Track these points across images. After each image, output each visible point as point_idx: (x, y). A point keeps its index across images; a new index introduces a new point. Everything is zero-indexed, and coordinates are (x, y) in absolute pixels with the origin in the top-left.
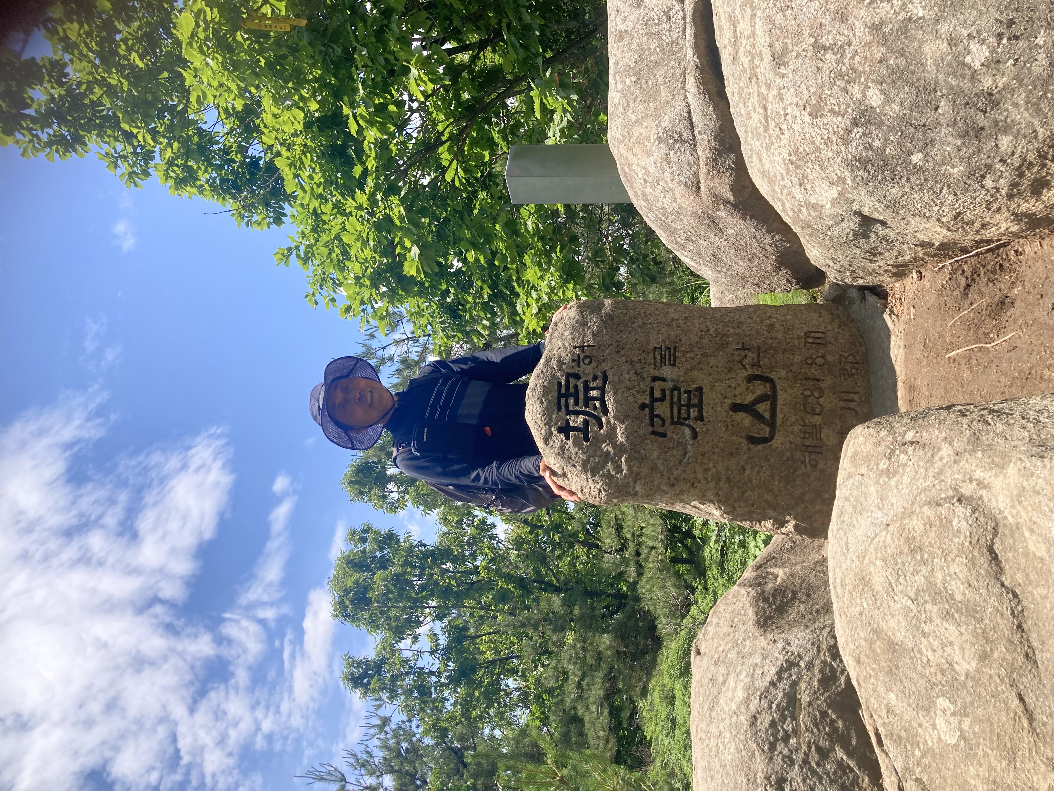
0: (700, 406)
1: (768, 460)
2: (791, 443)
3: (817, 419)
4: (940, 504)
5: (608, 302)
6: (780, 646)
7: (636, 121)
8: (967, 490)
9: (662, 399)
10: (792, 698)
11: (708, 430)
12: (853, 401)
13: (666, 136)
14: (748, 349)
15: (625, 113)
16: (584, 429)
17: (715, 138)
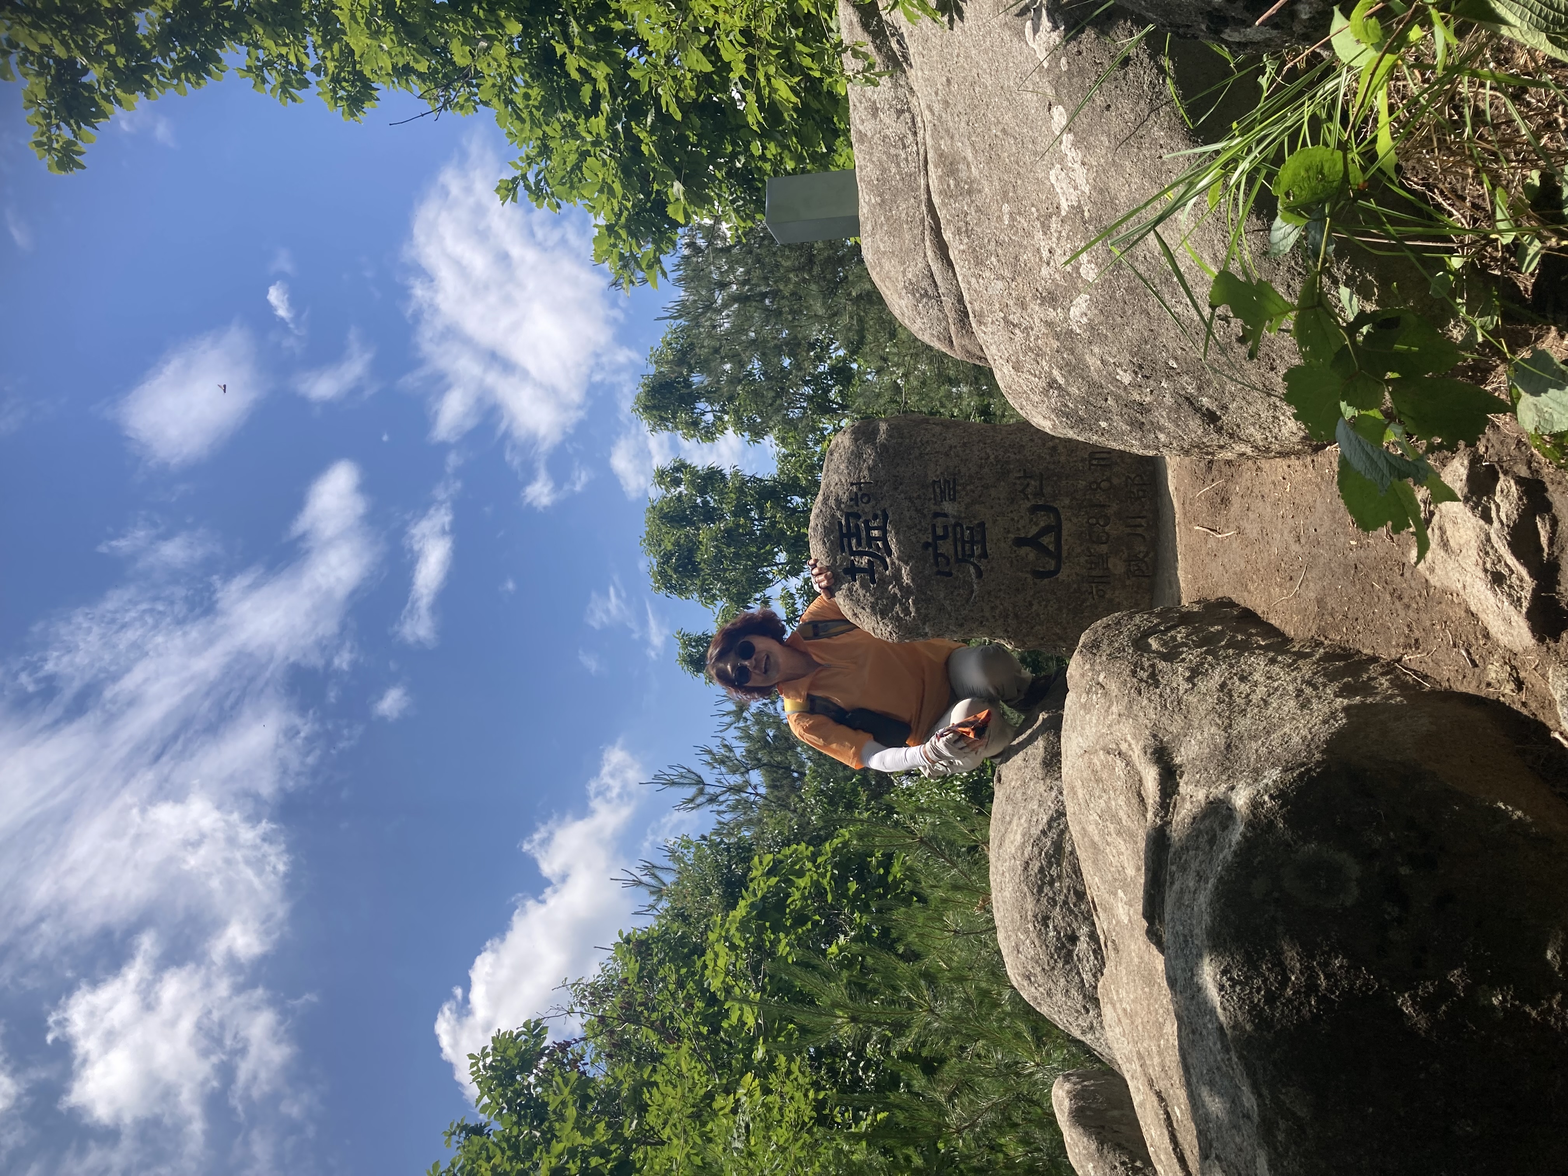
0: (983, 542)
1: (1055, 594)
2: (1077, 574)
3: (1104, 549)
4: (1109, 753)
5: (883, 426)
6: (1054, 794)
7: (884, 253)
8: (1124, 747)
9: (944, 537)
10: (1058, 846)
11: (992, 568)
12: (1141, 526)
13: (912, 289)
14: (1031, 477)
15: (873, 234)
16: (870, 570)
17: (959, 301)
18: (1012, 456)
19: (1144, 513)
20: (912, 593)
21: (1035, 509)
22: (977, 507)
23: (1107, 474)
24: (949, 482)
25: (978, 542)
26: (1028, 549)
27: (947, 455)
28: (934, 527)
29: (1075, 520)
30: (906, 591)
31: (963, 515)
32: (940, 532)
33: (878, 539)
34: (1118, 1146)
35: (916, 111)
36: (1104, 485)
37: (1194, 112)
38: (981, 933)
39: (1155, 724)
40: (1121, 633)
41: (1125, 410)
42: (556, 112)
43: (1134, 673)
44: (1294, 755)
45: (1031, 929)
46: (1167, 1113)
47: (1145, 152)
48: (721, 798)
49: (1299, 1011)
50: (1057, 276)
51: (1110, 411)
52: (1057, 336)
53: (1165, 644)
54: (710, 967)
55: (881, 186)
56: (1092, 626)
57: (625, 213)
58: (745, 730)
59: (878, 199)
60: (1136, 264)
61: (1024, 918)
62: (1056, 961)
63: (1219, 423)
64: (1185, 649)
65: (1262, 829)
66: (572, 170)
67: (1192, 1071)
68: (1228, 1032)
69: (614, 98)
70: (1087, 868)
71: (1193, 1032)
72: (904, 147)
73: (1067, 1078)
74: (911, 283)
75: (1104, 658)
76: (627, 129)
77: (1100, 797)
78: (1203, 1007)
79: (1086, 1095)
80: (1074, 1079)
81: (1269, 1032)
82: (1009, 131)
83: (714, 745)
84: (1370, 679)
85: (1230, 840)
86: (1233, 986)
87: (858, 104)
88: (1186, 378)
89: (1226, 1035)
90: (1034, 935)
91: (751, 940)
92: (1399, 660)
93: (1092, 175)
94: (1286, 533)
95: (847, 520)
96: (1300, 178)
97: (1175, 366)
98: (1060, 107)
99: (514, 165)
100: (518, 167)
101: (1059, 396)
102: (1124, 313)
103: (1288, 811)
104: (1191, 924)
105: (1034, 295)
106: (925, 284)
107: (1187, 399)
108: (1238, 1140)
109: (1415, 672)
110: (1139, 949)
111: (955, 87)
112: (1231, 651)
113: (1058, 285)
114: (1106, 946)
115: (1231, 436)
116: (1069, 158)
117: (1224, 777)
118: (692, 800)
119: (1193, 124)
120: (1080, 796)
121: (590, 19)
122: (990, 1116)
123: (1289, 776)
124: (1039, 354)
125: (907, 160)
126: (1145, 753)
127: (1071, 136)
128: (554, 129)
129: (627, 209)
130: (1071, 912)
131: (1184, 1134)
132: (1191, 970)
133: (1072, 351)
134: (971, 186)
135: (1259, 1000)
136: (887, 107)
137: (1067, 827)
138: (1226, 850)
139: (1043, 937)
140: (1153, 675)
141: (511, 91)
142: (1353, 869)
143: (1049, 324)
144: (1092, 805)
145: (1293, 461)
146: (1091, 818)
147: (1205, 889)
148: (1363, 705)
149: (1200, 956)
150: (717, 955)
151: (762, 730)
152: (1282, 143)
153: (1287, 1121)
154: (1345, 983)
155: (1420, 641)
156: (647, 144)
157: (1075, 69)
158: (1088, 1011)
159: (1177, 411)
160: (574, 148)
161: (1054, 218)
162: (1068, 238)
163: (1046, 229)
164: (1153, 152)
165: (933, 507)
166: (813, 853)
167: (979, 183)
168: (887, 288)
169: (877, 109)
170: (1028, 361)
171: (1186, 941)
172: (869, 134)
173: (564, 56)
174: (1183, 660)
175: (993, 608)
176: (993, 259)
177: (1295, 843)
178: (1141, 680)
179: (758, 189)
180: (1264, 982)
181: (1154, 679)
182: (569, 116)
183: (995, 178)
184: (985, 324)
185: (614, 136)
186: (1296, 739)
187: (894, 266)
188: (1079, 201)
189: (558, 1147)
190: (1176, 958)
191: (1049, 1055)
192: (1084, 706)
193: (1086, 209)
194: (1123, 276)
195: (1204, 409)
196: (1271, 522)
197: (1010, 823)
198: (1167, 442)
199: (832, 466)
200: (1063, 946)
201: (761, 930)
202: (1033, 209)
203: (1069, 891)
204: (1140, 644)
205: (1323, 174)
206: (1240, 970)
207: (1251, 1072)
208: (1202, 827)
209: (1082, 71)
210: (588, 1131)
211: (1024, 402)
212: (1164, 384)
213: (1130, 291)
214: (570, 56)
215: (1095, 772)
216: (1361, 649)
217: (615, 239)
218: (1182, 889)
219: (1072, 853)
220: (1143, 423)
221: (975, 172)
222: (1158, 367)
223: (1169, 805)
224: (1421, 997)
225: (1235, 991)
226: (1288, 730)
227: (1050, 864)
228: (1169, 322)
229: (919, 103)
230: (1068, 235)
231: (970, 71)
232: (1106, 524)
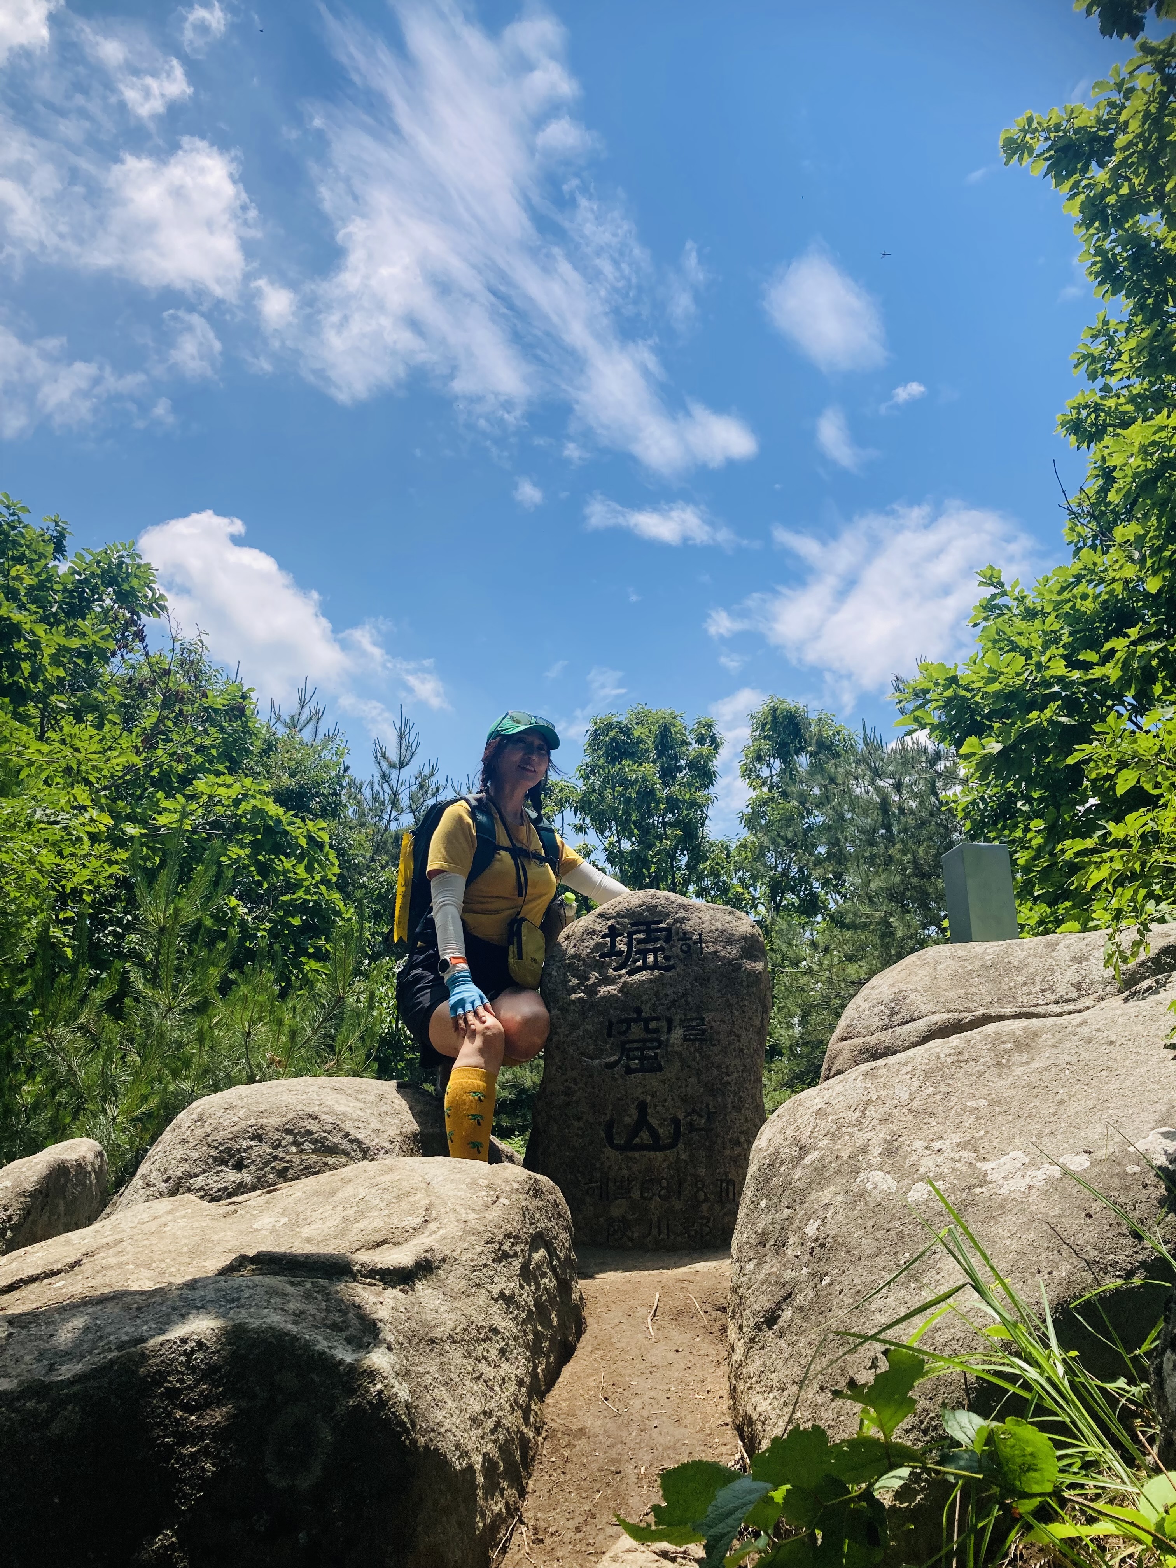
0: (642, 1070)
1: (590, 1144)
2: (609, 1167)
3: (636, 1195)
4: (427, 1210)
6: (387, 1145)
7: (935, 970)
8: (433, 1226)
9: (647, 1030)
10: (332, 1150)
11: (616, 1079)
12: (660, 1233)
13: (900, 999)
14: (708, 1119)
15: (954, 957)
16: (613, 952)
17: (887, 1048)
18: (730, 1100)
19: (672, 1237)
20: (590, 996)
21: (676, 1122)
22: (678, 1064)
23: (712, 1198)
24: (703, 1034)
25: (642, 1063)
26: (635, 1117)
27: (731, 1032)
28: (657, 1019)
29: (664, 1165)
30: (591, 991)
31: (669, 1049)
32: (653, 1025)
33: (645, 961)
34: (27, 1212)
36: (701, 1195)
37: (1087, 1309)
38: (248, 1059)
39: (456, 1260)
40: (550, 1219)
41: (778, 1227)
42: (1070, 625)
43: (508, 1236)
44: (423, 1415)
45: (250, 1123)
46: (59, 1272)
47: (1044, 1255)
48: (386, 786)
49: (158, 1424)
50: (915, 1157)
51: (777, 1212)
52: (852, 1156)
53: (538, 1266)
54: (218, 780)
55: (1003, 966)
56: (557, 1188)
57: (969, 695)
59: (989, 963)
61: (261, 1114)
62: (216, 1148)
63: (765, 1328)
64: (533, 1288)
65: (348, 1382)
66: (1012, 642)
67: (99, 1307)
68: (139, 1348)
69: (1084, 684)
70: (310, 1184)
71: (139, 1309)
72: (1043, 991)
73: (100, 1154)
74: (905, 998)
75: (524, 1203)
76: (1054, 697)
77: (381, 1199)
78: (165, 1320)
79: (81, 1177)
80: (98, 1162)
81: (138, 1392)
82: (1062, 1108)
83: (439, 778)
84: (502, 1490)
85: (335, 1348)
86: (185, 1353)
87: (1085, 942)
88: (812, 1294)
89: (135, 1345)
90: (243, 1126)
91: (244, 820)
92: (521, 1522)
93: (1018, 1196)
94: (652, 1394)
95: (663, 929)
96: (1024, 1446)
97: (824, 1283)
98: (1088, 1164)
99: (1016, 584)
100: (1014, 587)
101: (793, 1157)
102: (878, 1229)
103: (365, 1410)
104: (250, 1307)
105: (894, 1133)
106: (904, 1014)
107: (790, 1295)
108: (28, 1358)
109: (509, 1540)
111: (1105, 1049)
112: (531, 1337)
113: (905, 1158)
114: (231, 1203)
115: (752, 1340)
116: (1036, 1173)
117: (401, 1339)
118: (384, 756)
119: (1075, 1308)
120: (383, 1179)
121: (1163, 662)
122: (63, 1068)
123: (401, 1411)
124: (835, 1136)
125: (1030, 993)
126: (427, 1251)
127: (1058, 1174)
128: (1052, 623)
129: (973, 697)
130: (266, 1164)
131: (37, 1290)
132: (203, 1307)
133: (838, 1172)
134: (1005, 1066)
135: (171, 1382)
136: (1083, 973)
137: (354, 1159)
138: (325, 1343)
139: (241, 1135)
140: (506, 1256)
141: (1090, 581)
142: (305, 1483)
143: (865, 1149)
144: (374, 1190)
145: (727, 1402)
146: (361, 1189)
147: (286, 1322)
148: (474, 1485)
150: (229, 786)
152: (1057, 1415)
153: (47, 1412)
154: (187, 1474)
155: (541, 1545)
156: (1039, 717)
157: (1128, 1180)
158: (165, 1181)
159: (777, 1283)
160: (1034, 644)
161: (974, 1155)
162: (953, 1169)
163: (962, 1146)
164: (1045, 1264)
165: (677, 1018)
166: (329, 881)
167: (1008, 1075)
168: (900, 972)
169: (1081, 962)
170: (826, 1125)
171: (233, 1300)
172: (1055, 954)
173: (1126, 636)
174: (522, 1287)
175: (575, 1080)
176: (931, 1089)
177: (333, 1418)
178: (501, 1244)
179: (995, 823)
180: (189, 1387)
181: (502, 1257)
182: (1066, 639)
183: (1013, 1092)
184: (864, 1079)
185: (1046, 683)
186: (439, 1415)
187: (921, 980)
188: (991, 1183)
189: (40, 630)
190: (217, 1290)
191: (125, 1130)
192: (475, 1183)
193: (984, 1189)
194: (915, 1229)
195: (780, 1312)
197: (357, 1099)
198: (746, 1272)
200: (232, 1156)
201: (254, 830)
202: (982, 1133)
203: (288, 1162)
204: (539, 1240)
205: (1028, 1471)
206: (202, 1360)
207: (96, 1373)
208: (350, 1315)
209: (1126, 1188)
210: (56, 660)
211: (784, 1119)
212: (805, 1270)
213: (901, 1236)
214: (1126, 641)
215: (408, 1194)
216: (533, 1478)
217: (944, 685)
218: (287, 1295)
219: (326, 1164)
220: (764, 1246)
221: (1019, 1070)
222: (822, 1264)
223: (374, 1278)
224: (172, 1555)
225: (180, 1355)
226: (447, 1406)
227: (315, 1142)
228: (868, 1278)
229: (1088, 1008)
230: (957, 1170)
231: (1123, 1066)
232: (660, 1196)
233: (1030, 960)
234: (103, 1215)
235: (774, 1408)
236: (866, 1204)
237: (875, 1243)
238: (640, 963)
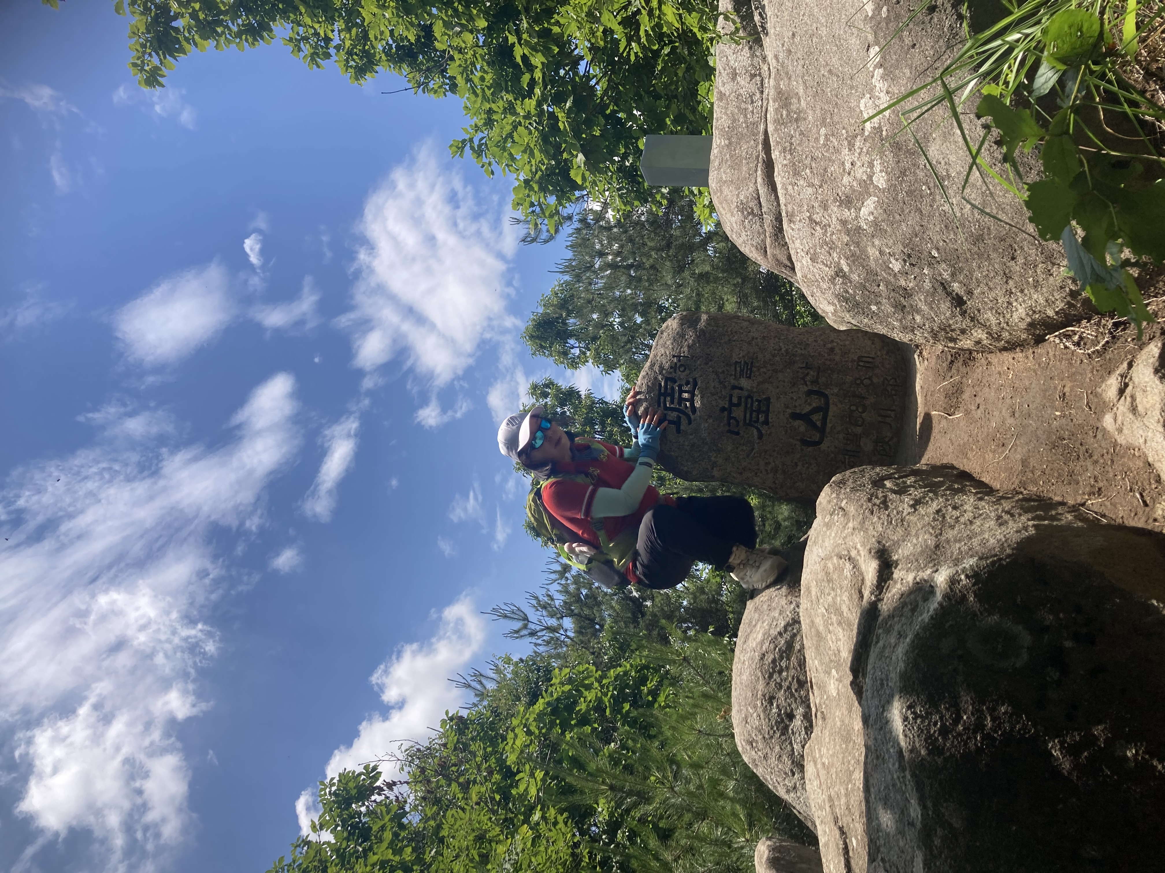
0: (767, 412)
2: (836, 447)
3: (859, 430)
4: (841, 558)
5: (704, 317)
6: (792, 606)
7: (725, 182)
8: (853, 553)
9: (738, 405)
10: (790, 645)
11: (771, 433)
12: (890, 417)
13: (742, 208)
14: (811, 369)
15: (719, 169)
16: (677, 423)
17: (776, 219)
18: (799, 351)
19: (894, 408)
20: (707, 444)
21: (810, 393)
22: (767, 386)
23: (870, 374)
24: (747, 364)
25: (763, 412)
26: (801, 422)
27: (749, 343)
28: (731, 396)
29: (840, 405)
31: (755, 390)
32: (735, 400)
33: (686, 400)
35: (765, 74)
36: (865, 382)
38: (720, 736)
39: (881, 534)
40: (864, 476)
41: (892, 294)
42: (501, 91)
43: (870, 500)
44: (990, 550)
45: (759, 705)
46: (845, 844)
48: (539, 634)
49: (966, 744)
50: (855, 184)
51: (881, 296)
52: (848, 232)
53: (897, 485)
54: (510, 744)
55: (730, 133)
56: (842, 473)
57: (539, 173)
58: (565, 587)
59: (727, 142)
60: (917, 171)
61: (754, 696)
62: (774, 732)
63: (964, 307)
64: (912, 489)
65: (956, 601)
66: (506, 137)
67: (872, 790)
68: (906, 755)
69: (545, 88)
70: (810, 655)
71: (878, 758)
73: (769, 839)
74: (742, 203)
75: (848, 490)
77: (829, 594)
78: (888, 736)
79: (782, 850)
80: (775, 839)
81: (939, 757)
82: (834, 71)
83: (541, 594)
84: (1057, 514)
85: (929, 608)
86: (915, 719)
87: (722, 71)
88: (944, 265)
89: (903, 757)
90: (761, 710)
91: (544, 731)
92: (1083, 505)
94: (1004, 411)
95: (666, 383)
96: (1063, 34)
97: (936, 255)
98: (876, 48)
99: (466, 130)
100: (468, 132)
101: (843, 283)
102: (903, 211)
103: (979, 589)
104: (889, 670)
105: (835, 199)
106: (752, 204)
107: (942, 284)
108: (901, 843)
109: (1096, 513)
110: (842, 714)
111: (797, 39)
112: (948, 492)
113: (854, 190)
114: (816, 718)
115: (972, 319)
116: (878, 88)
118: (517, 632)
120: (813, 593)
121: (537, 21)
123: (984, 563)
124: (832, 247)
125: (753, 112)
126: (870, 553)
127: (881, 71)
128: (499, 106)
129: (541, 170)
130: (792, 695)
131: (856, 859)
132: (883, 707)
133: (858, 244)
134: (799, 115)
135: (935, 732)
136: (744, 72)
137: (799, 630)
138: (925, 615)
139: (767, 712)
140: (884, 502)
141: (472, 72)
142: (1026, 639)
143: (844, 223)
144: (821, 601)
145: (1018, 353)
146: (819, 611)
147: (904, 643)
148: (1049, 525)
149: (892, 696)
150: (516, 736)
151: (578, 589)
153: (944, 829)
154: (1007, 726)
155: (1103, 489)
156: (563, 123)
157: (892, 15)
158: (793, 774)
159: (933, 295)
160: (510, 122)
161: (859, 137)
162: (867, 153)
163: (851, 146)
165: (732, 381)
166: (600, 675)
167: (805, 113)
168: (724, 209)
169: (736, 74)
170: (823, 253)
171: (882, 684)
172: (727, 94)
173: (513, 45)
174: (910, 494)
175: (767, 464)
176: (808, 171)
177: (981, 613)
178: (875, 505)
180: (941, 718)
181: (885, 504)
182: (510, 97)
183: (818, 108)
184: (794, 222)
185: (541, 113)
186: (992, 541)
187: (731, 192)
188: (880, 123)
189: (373, 858)
192: (827, 525)
193: (884, 129)
194: (906, 182)
195: (954, 293)
196: (993, 403)
197: (755, 626)
198: (922, 323)
199: (661, 342)
200: (782, 721)
201: (552, 724)
202: (844, 131)
203: (793, 679)
204: (878, 483)
205: (1082, 32)
206: (923, 707)
207: (919, 787)
208: (907, 600)
209: (897, 17)
210: (398, 852)
211: (815, 290)
212: (926, 271)
213: (910, 193)
214: (517, 45)
215: (827, 574)
216: (1053, 497)
217: (530, 191)
218: (884, 645)
219: (799, 651)
220: (905, 306)
221: (803, 104)
222: (922, 257)
223: (883, 587)
224: (1068, 744)
225: (916, 723)
226: (986, 536)
227: (781, 658)
228: (937, 218)
229: (769, 68)
230: (868, 150)
231: (811, 26)
232: (864, 412)
233: (729, 112)
234: (812, 829)
235: (1024, 301)
236: (883, 221)
237: (912, 214)
238: (688, 404)
